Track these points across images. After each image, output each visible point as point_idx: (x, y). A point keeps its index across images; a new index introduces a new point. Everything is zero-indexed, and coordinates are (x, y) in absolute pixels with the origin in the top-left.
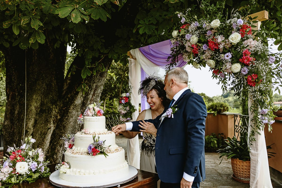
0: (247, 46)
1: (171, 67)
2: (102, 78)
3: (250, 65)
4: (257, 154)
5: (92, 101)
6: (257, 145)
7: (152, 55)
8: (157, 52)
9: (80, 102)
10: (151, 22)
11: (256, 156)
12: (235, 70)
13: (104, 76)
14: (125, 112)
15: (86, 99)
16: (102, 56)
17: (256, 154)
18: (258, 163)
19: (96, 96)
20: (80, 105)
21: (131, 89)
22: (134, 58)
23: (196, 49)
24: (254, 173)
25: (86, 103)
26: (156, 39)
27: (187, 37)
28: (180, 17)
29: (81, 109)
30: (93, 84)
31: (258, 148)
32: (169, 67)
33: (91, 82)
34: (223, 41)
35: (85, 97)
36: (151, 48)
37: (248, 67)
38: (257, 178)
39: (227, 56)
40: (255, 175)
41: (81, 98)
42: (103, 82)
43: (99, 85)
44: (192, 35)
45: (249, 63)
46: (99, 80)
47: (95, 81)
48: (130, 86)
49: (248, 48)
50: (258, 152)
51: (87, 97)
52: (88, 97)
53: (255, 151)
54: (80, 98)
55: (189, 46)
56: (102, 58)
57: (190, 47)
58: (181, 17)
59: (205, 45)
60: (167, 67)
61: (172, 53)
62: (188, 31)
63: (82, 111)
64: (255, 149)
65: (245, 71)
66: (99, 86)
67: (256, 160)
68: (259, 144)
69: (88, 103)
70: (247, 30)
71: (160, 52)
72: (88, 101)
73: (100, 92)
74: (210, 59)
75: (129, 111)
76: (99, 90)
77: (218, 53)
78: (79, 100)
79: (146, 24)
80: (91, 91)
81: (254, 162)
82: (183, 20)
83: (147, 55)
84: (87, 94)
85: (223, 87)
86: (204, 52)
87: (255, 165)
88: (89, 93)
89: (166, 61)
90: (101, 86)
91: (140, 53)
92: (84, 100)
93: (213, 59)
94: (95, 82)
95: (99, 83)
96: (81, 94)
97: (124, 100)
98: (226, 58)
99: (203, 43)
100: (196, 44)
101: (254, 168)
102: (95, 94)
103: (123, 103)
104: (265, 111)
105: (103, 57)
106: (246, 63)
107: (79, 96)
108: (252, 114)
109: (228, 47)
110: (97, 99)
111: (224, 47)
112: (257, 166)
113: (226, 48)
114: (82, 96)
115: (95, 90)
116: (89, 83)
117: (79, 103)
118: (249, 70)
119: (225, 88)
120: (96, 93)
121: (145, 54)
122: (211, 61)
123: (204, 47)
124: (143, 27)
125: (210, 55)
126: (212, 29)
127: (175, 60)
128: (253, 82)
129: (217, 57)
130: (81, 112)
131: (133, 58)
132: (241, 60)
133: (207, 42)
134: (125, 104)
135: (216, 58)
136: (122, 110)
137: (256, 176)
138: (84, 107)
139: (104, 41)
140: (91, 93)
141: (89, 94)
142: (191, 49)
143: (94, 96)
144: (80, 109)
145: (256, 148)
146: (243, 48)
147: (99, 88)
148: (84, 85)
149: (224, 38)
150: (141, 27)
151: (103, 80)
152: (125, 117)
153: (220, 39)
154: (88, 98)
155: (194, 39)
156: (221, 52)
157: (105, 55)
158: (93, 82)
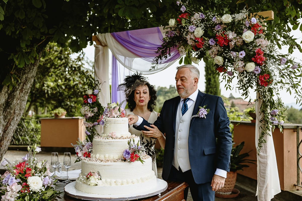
0: (259, 46)
1: (159, 60)
2: (34, 67)
3: (263, 65)
4: (267, 157)
5: (19, 99)
6: (266, 147)
7: (132, 43)
8: (140, 40)
9: (4, 101)
10: (132, 3)
11: (265, 158)
12: (250, 69)
13: (36, 64)
14: (93, 114)
15: (11, 96)
16: (44, 37)
17: (265, 156)
18: (268, 165)
19: (24, 93)
20: (4, 105)
21: (98, 84)
22: (103, 45)
23: (201, 43)
24: (264, 177)
25: (11, 102)
26: (136, 24)
27: (190, 29)
28: (178, 5)
29: (5, 112)
30: (23, 75)
31: (267, 150)
32: (156, 60)
33: (21, 73)
34: (235, 38)
35: (11, 93)
36: (131, 35)
37: (261, 67)
38: (267, 182)
39: (241, 54)
40: (265, 178)
41: (5, 95)
42: (34, 73)
43: (29, 76)
44: (196, 27)
45: (262, 63)
46: (30, 69)
47: (25, 71)
48: (97, 81)
49: (260, 47)
50: (268, 154)
51: (12, 94)
52: (15, 94)
53: (265, 154)
54: (3, 95)
55: (191, 39)
56: (43, 40)
57: (193, 40)
58: (180, 4)
59: (212, 39)
60: (154, 60)
61: (163, 44)
62: (190, 22)
63: (6, 115)
64: (264, 152)
65: (257, 70)
66: (29, 78)
67: (266, 163)
68: (267, 146)
69: (14, 103)
70: (258, 29)
71: (143, 41)
72: (13, 100)
73: (29, 87)
74: (218, 55)
75: (97, 113)
76: (29, 84)
77: (227, 49)
78: (3, 99)
79: (126, 5)
80: (20, 85)
81: (264, 165)
82: (183, 9)
83: (123, 42)
84: (14, 90)
85: (227, 86)
86: (210, 47)
87: (264, 168)
88: (16, 88)
89: (154, 53)
90: (31, 78)
91: (114, 40)
92: (8, 98)
93: (220, 55)
94: (25, 73)
95: (29, 74)
96: (6, 90)
97: (92, 98)
98: (240, 56)
99: (210, 38)
100: (202, 37)
101: (263, 171)
102: (23, 90)
103: (90, 103)
104: (276, 111)
105: (45, 39)
106: (259, 62)
107: (3, 92)
108: (260, 115)
109: (239, 44)
110: (24, 98)
111: (235, 44)
112: (267, 169)
113: (237, 45)
114: (7, 92)
115: (24, 83)
116: (17, 74)
117: (3, 103)
118: (261, 70)
119: (228, 86)
120: (24, 87)
121: (122, 41)
122: (219, 57)
123: (211, 42)
124: (122, 8)
125: (217, 51)
126: (221, 23)
127: (166, 52)
128: (265, 82)
129: (226, 53)
130: (4, 115)
131: (101, 45)
132: (253, 59)
133: (214, 37)
134: (92, 104)
135: (225, 55)
136: (88, 112)
137: (266, 180)
138: (8, 109)
139: (47, 17)
140: (18, 88)
141: (17, 90)
142: (193, 42)
143: (22, 92)
144: (2, 112)
145: (265, 150)
146: (256, 46)
147: (28, 82)
148: (13, 76)
149: (236, 34)
150: (120, 8)
151: (35, 70)
152: (90, 122)
153: (231, 35)
154: (14, 96)
155: (199, 32)
156: (231, 49)
157: (48, 36)
158: (23, 74)
